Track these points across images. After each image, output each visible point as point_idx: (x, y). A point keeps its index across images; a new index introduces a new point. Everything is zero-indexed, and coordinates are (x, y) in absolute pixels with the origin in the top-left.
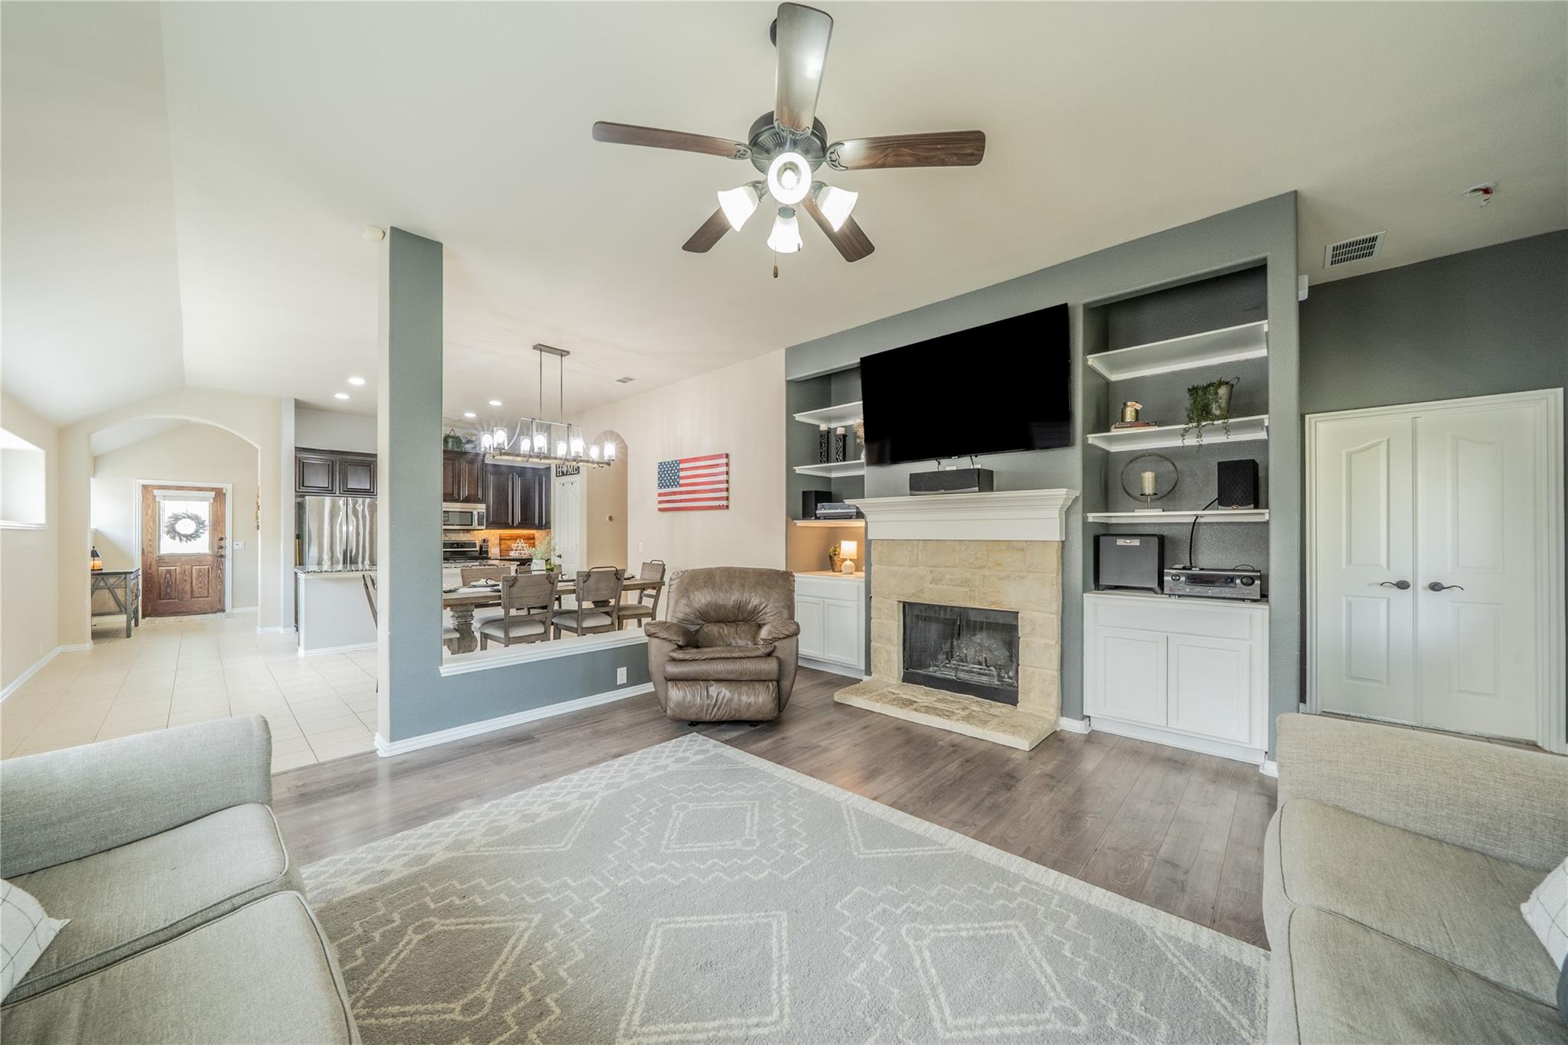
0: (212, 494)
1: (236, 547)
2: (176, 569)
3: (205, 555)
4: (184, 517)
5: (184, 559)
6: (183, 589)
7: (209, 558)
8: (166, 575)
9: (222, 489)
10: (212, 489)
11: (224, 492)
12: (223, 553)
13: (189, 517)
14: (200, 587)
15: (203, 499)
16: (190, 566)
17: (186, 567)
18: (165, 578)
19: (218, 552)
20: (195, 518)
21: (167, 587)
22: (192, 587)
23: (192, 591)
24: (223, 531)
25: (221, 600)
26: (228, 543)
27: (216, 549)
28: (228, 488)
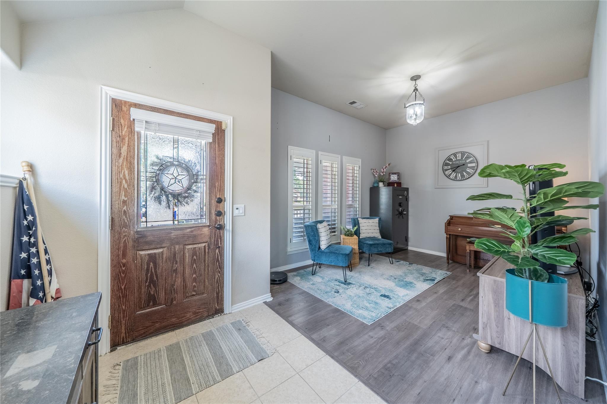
0: (212, 128)
1: (236, 212)
2: (162, 252)
3: (200, 227)
4: (172, 164)
5: (174, 234)
6: (173, 285)
7: (206, 231)
8: (148, 265)
9: (221, 122)
10: (211, 121)
11: (223, 127)
12: (222, 223)
13: (180, 165)
14: (195, 280)
15: (200, 134)
16: (181, 246)
17: (177, 247)
18: (148, 269)
19: (216, 220)
20: (187, 168)
21: (149, 286)
22: (184, 281)
23: (185, 287)
24: (222, 189)
25: (219, 298)
26: (227, 206)
27: (214, 217)
28: (228, 121)
